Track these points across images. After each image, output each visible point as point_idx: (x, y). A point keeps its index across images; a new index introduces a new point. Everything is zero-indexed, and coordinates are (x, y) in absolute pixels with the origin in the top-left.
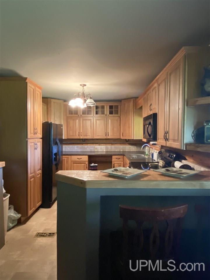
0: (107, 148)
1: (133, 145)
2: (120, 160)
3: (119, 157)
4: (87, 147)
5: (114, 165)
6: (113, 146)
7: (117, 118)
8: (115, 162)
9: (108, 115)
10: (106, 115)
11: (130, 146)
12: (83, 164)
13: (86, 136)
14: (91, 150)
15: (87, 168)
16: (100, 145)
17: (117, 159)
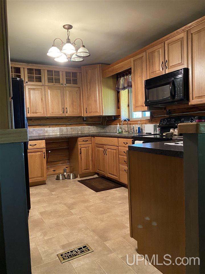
0: (61, 131)
1: (91, 125)
2: (87, 142)
3: (86, 139)
4: (34, 130)
5: (80, 149)
6: (69, 128)
7: (77, 89)
8: (82, 146)
9: (65, 85)
10: (62, 84)
11: (89, 127)
12: (39, 153)
13: (36, 113)
14: (40, 134)
15: (44, 158)
16: (49, 127)
17: (83, 141)
